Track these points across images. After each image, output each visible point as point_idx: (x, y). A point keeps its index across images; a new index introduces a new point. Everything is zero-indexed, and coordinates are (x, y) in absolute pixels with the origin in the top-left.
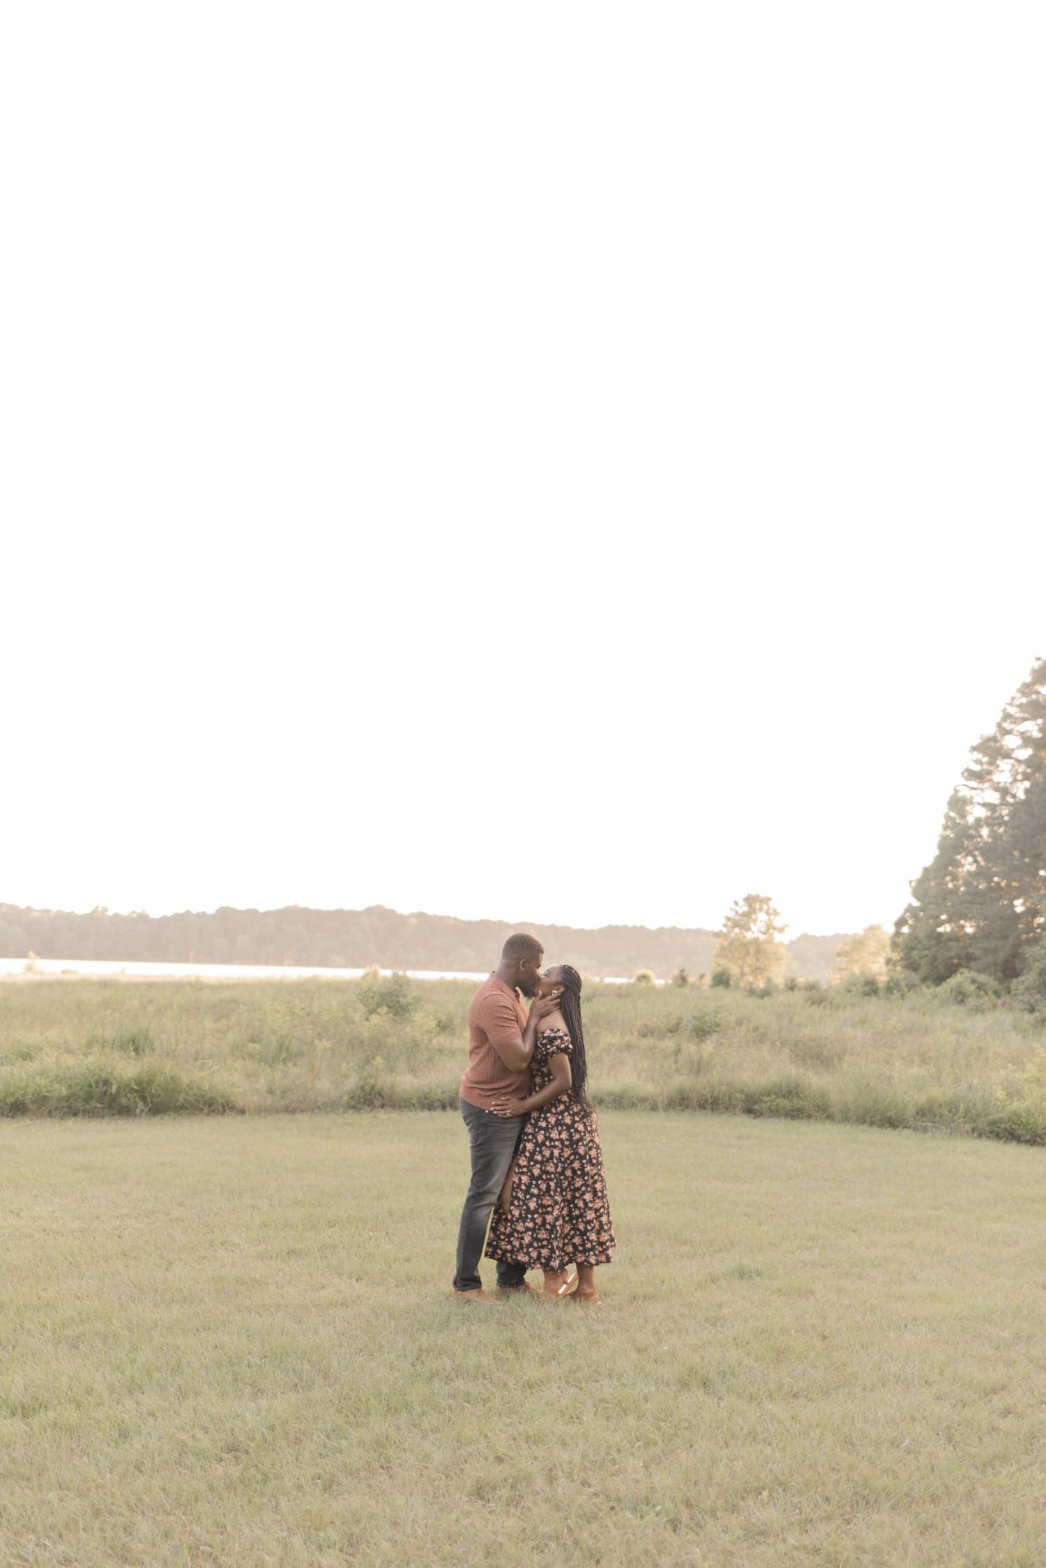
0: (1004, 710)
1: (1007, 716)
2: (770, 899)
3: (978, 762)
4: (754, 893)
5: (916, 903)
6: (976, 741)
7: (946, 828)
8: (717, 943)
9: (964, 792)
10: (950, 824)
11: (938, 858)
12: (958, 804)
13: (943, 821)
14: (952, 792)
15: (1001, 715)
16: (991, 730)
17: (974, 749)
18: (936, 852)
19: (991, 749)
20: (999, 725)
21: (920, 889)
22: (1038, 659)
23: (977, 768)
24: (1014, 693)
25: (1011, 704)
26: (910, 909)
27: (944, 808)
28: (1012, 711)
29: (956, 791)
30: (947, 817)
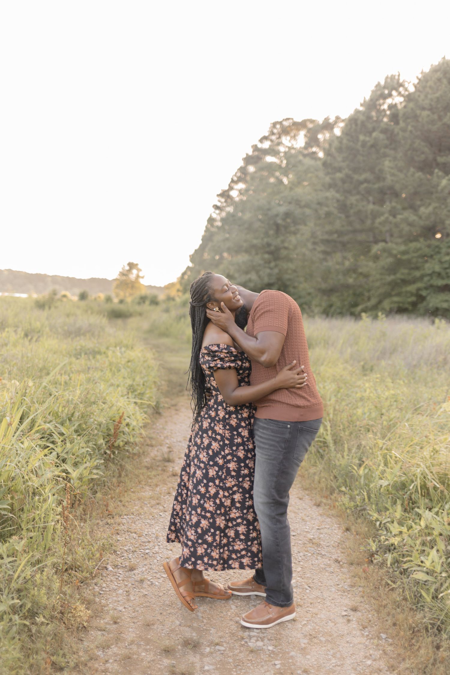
0: (232, 179)
1: (233, 181)
2: (137, 265)
3: (219, 201)
4: (131, 261)
5: (191, 265)
6: (219, 192)
7: (205, 231)
8: (114, 284)
9: (214, 216)
10: (207, 230)
11: (201, 246)
12: (211, 220)
13: (204, 229)
14: (209, 216)
15: (230, 180)
16: (227, 188)
17: (218, 195)
18: (201, 242)
19: (225, 195)
20: (229, 185)
21: (193, 258)
22: (247, 154)
23: (219, 204)
24: (236, 171)
25: (235, 175)
26: (188, 268)
27: (206, 223)
28: (235, 179)
29: (211, 216)
30: (206, 227)
